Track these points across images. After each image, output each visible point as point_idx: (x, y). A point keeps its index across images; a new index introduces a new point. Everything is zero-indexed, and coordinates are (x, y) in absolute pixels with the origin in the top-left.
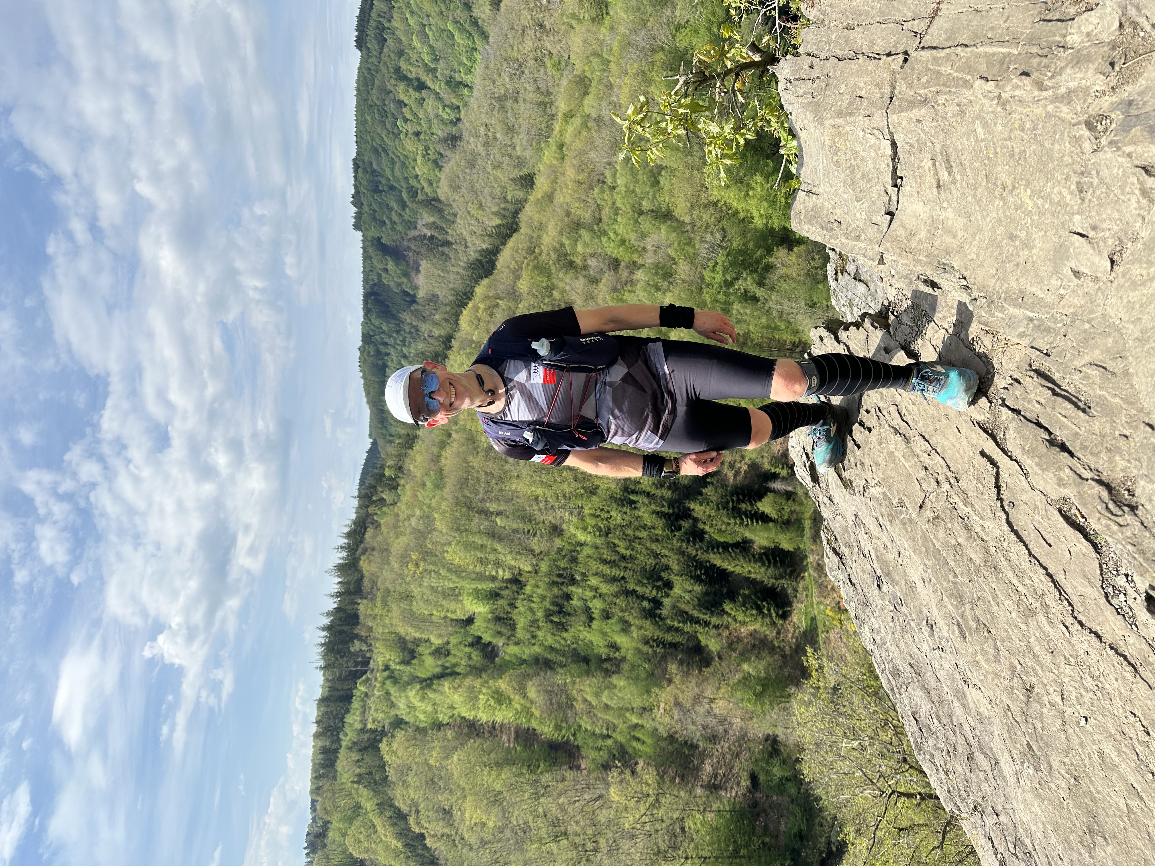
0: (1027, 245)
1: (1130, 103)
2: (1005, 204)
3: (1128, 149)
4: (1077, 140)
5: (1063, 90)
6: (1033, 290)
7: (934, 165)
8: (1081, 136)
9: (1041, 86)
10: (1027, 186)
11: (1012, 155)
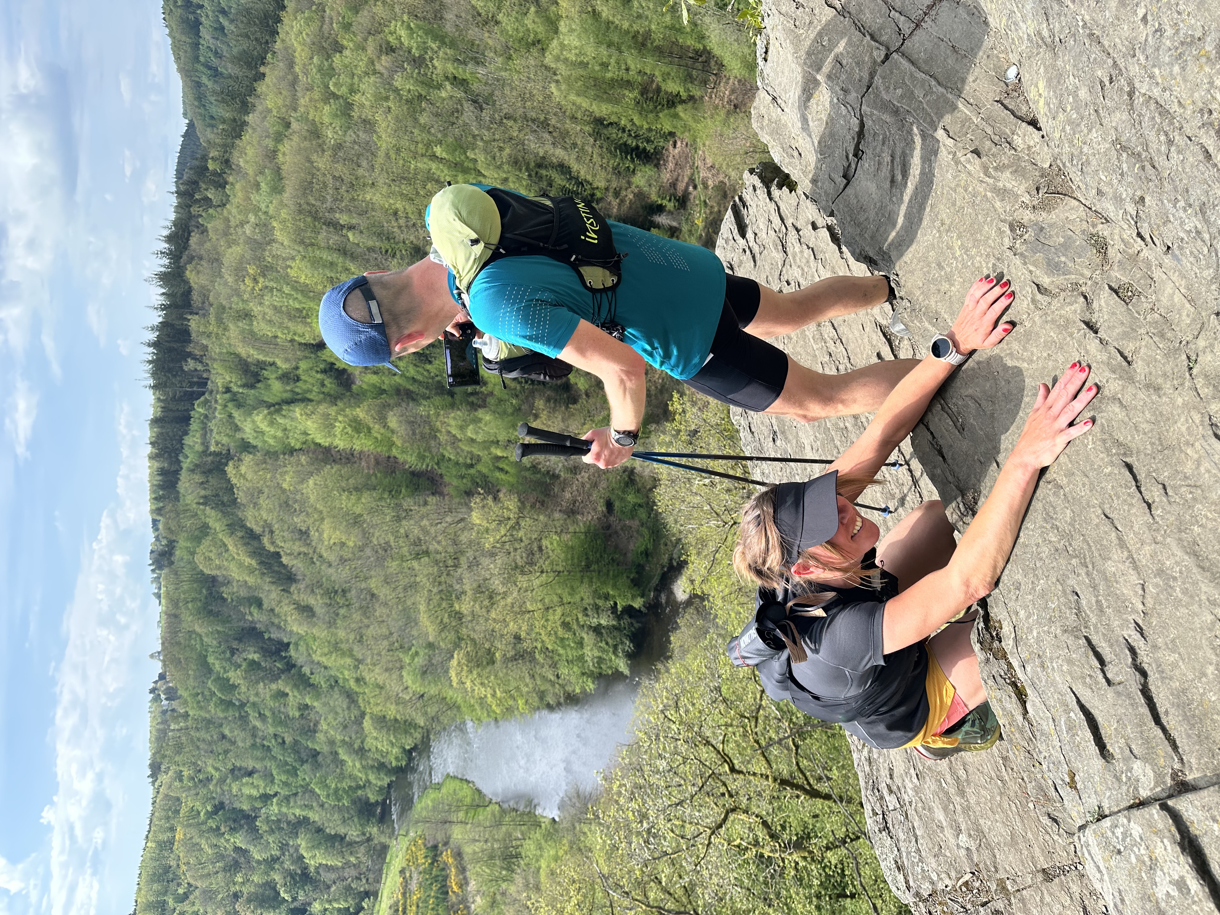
0: (949, 279)
1: (1042, 229)
2: (940, 237)
3: (1032, 268)
4: (1001, 232)
5: (1000, 184)
6: (946, 316)
7: (892, 161)
8: (1004, 232)
9: (985, 170)
10: (959, 237)
11: (954, 204)
